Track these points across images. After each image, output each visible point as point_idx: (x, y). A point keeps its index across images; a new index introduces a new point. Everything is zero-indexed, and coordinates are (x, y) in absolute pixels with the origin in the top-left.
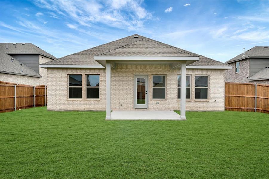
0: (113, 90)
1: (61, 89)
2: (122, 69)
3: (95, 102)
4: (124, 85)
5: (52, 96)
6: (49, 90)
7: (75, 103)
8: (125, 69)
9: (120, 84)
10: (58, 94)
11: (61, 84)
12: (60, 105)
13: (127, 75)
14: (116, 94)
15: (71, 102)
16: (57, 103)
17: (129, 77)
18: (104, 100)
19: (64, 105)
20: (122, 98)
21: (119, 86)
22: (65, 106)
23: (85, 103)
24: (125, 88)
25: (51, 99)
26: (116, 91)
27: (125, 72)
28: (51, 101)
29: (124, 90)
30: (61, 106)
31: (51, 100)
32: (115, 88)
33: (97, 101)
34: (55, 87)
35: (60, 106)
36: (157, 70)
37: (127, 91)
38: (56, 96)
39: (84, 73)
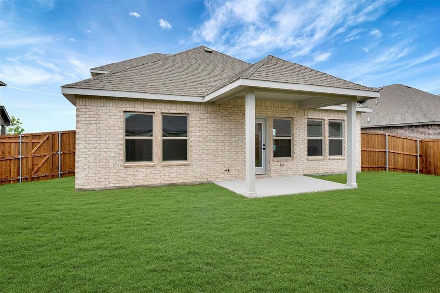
0: (213, 144)
1: (110, 142)
2: (228, 106)
3: (180, 168)
4: (231, 133)
5: (89, 159)
6: (81, 145)
7: (141, 170)
8: (232, 106)
9: (225, 132)
10: (103, 153)
11: (109, 131)
12: (107, 177)
13: (236, 116)
14: (218, 151)
15: (131, 170)
16: (99, 173)
17: (240, 121)
18: (197, 163)
19: (116, 177)
20: (229, 157)
21: (223, 137)
22: (119, 179)
23: (161, 169)
24: (234, 139)
25: (85, 164)
26: (219, 146)
27: (233, 112)
28: (85, 170)
29: (231, 143)
30: (111, 180)
31: (86, 167)
32: (216, 139)
33: (185, 165)
34: (96, 139)
35: (107, 180)
36: (281, 109)
37: (236, 146)
38: (98, 158)
39: (159, 111)
